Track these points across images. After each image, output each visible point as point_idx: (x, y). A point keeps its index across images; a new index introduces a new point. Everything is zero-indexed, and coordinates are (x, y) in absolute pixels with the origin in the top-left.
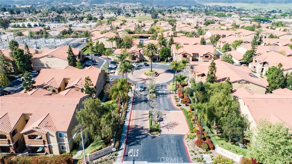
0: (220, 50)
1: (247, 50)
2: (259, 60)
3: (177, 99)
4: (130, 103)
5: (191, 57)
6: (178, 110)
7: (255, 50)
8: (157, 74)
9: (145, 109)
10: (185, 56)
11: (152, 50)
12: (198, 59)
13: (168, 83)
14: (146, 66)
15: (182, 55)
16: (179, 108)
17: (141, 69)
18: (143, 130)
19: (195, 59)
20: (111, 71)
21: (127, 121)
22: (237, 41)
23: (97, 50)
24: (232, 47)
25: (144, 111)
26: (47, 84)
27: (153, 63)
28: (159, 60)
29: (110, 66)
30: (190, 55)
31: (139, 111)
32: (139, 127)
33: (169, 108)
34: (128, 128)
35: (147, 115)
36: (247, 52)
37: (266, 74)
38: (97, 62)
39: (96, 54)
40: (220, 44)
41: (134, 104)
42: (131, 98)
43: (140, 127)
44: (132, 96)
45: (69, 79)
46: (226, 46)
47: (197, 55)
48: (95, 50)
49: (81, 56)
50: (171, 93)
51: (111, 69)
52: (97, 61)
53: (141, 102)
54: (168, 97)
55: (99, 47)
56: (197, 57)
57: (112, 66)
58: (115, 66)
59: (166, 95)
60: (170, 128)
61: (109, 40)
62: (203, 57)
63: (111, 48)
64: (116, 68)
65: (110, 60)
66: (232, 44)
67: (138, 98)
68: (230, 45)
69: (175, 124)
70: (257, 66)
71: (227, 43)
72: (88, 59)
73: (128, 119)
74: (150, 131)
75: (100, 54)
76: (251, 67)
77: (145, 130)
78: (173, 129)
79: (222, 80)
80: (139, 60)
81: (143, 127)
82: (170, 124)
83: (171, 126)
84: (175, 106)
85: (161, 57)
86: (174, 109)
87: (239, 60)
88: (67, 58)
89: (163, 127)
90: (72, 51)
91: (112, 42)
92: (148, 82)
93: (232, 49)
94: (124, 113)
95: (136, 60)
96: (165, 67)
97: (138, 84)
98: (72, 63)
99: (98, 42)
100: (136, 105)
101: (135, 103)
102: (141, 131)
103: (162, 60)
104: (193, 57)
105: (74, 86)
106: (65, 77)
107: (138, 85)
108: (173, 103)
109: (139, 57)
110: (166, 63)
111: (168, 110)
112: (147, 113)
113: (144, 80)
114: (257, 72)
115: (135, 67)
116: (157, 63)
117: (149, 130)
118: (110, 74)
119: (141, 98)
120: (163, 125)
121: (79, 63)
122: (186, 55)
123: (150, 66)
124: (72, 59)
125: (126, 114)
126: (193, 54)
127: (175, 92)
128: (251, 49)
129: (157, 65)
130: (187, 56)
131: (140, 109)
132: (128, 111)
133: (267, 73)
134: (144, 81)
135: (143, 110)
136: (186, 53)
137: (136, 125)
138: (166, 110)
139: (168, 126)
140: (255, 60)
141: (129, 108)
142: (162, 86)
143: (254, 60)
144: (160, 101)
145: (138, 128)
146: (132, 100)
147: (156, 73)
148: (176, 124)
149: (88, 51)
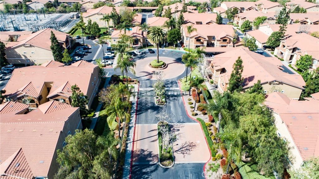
0: (239, 27)
1: (273, 32)
2: (288, 45)
3: (192, 104)
4: (133, 112)
5: (206, 41)
6: (194, 121)
7: (283, 32)
8: (165, 66)
9: (153, 121)
10: (198, 40)
11: (159, 37)
12: (214, 43)
13: (180, 78)
14: (151, 53)
15: (195, 38)
16: (196, 119)
17: (146, 58)
18: (151, 158)
19: (210, 43)
20: (107, 62)
21: (130, 143)
22: (260, 18)
23: (90, 32)
24: (253, 25)
25: (151, 125)
26: (21, 93)
27: (160, 49)
28: (167, 45)
29: (106, 55)
30: (205, 39)
31: (146, 125)
32: (146, 153)
33: (183, 118)
34: (132, 155)
35: (155, 131)
36: (273, 35)
37: (297, 65)
38: (91, 49)
39: (89, 37)
40: (239, 21)
41: (139, 114)
42: (134, 104)
43: (148, 153)
44: (136, 101)
45: (52, 83)
46: (247, 24)
47: (214, 38)
48: (87, 31)
49: (70, 42)
50: (184, 94)
51: (108, 58)
52: (90, 47)
53: (147, 110)
54: (180, 101)
55: (92, 28)
56: (212, 40)
57: (109, 55)
58: (113, 55)
59: (177, 97)
60: (186, 153)
61: (104, 19)
62: (220, 40)
63: (107, 27)
64: (114, 56)
65: (107, 45)
66: (253, 22)
67: (143, 104)
68: (251, 22)
69: (191, 146)
70: (284, 53)
71: (248, 21)
72: (78, 44)
73: (132, 140)
74: (160, 159)
75: (93, 36)
76: (278, 53)
77: (154, 158)
78: (189, 154)
79: (248, 80)
80: (142, 45)
81: (152, 153)
82: (186, 145)
83: (187, 149)
84: (189, 115)
85: (169, 40)
86: (189, 120)
87: (263, 44)
88: (50, 48)
89: (177, 151)
90: (56, 38)
91: (108, 21)
92: (154, 78)
93: (254, 27)
94: (126, 130)
95: (138, 44)
96: (175, 54)
97: (142, 80)
98: (58, 54)
99: (91, 21)
100: (141, 114)
101: (140, 112)
102: (149, 159)
103: (171, 44)
104: (207, 41)
105: (58, 94)
106: (46, 81)
107: (142, 83)
108: (188, 111)
109: (142, 41)
110: (175, 49)
111: (182, 122)
112: (156, 129)
113: (150, 74)
114: (284, 59)
115: (137, 55)
116: (164, 49)
117: (159, 157)
118: (107, 66)
119: (146, 104)
120: (177, 148)
121: (67, 53)
122: (199, 38)
123: (156, 52)
124: (57, 48)
125: (128, 131)
126: (208, 36)
127: (188, 93)
128: (279, 30)
129: (164, 51)
130: (200, 40)
131: (147, 122)
132: (130, 125)
133: (298, 63)
134: (149, 76)
135: (150, 123)
136: (200, 37)
137: (142, 149)
138: (179, 122)
139: (183, 149)
140: (283, 45)
141: (132, 122)
142: (172, 83)
143: (281, 44)
144: (170, 108)
145: (145, 155)
146: (135, 106)
147: (164, 64)
148: (194, 145)
149: (79, 32)
